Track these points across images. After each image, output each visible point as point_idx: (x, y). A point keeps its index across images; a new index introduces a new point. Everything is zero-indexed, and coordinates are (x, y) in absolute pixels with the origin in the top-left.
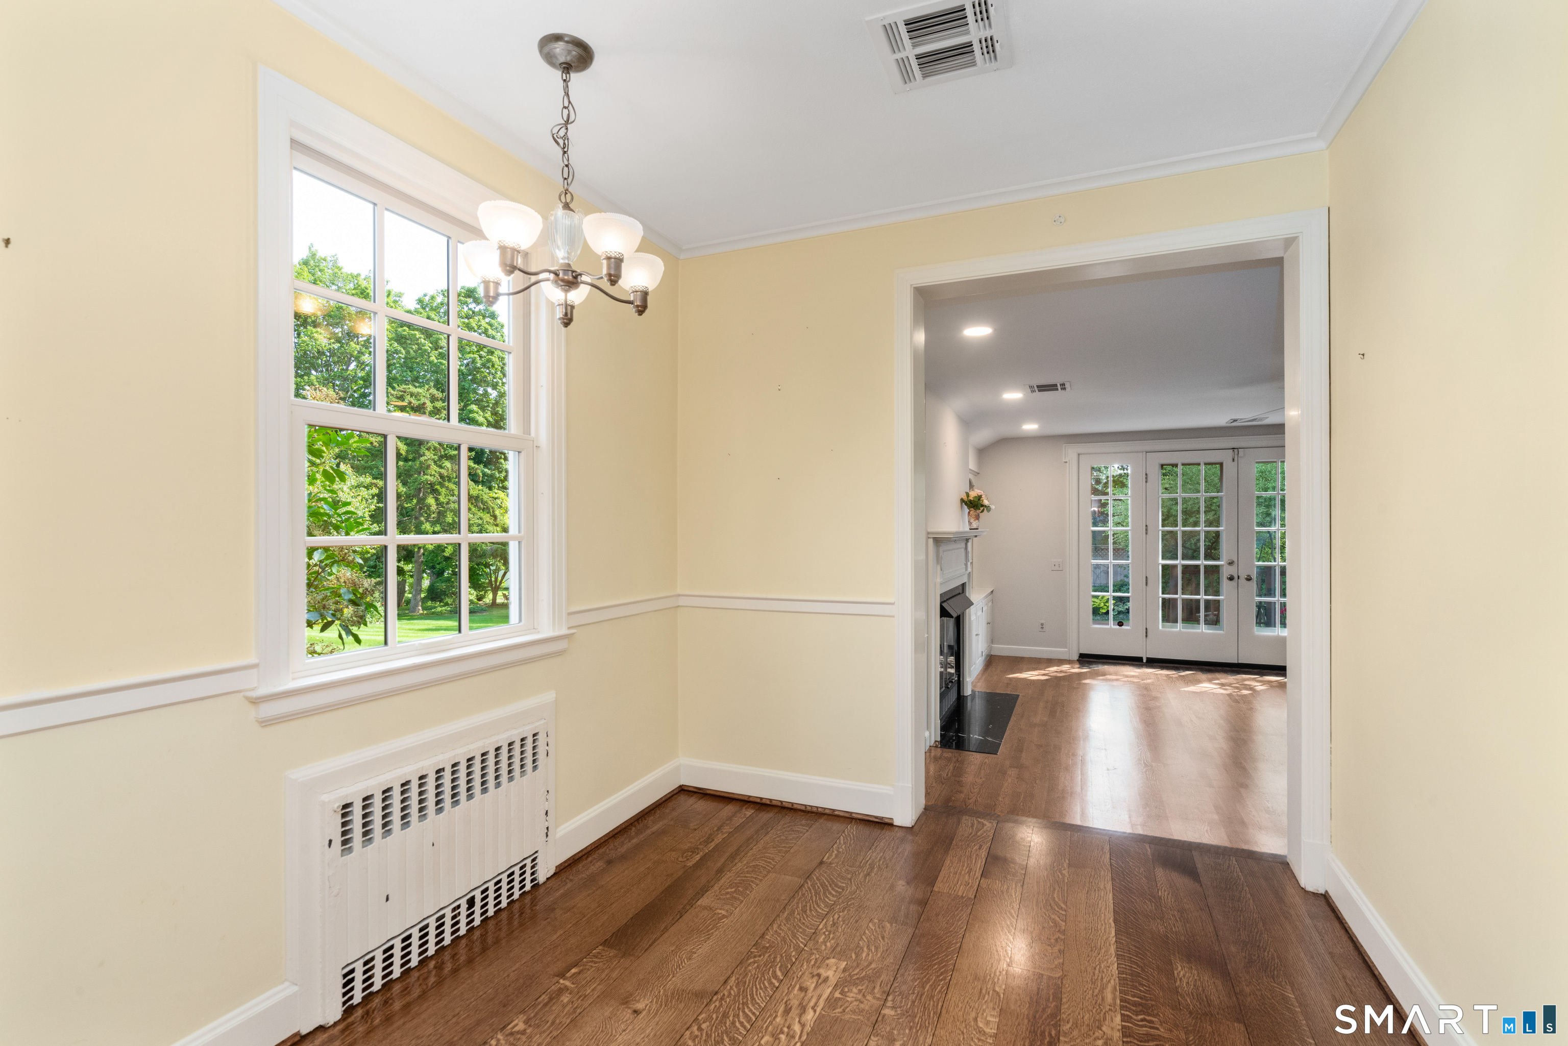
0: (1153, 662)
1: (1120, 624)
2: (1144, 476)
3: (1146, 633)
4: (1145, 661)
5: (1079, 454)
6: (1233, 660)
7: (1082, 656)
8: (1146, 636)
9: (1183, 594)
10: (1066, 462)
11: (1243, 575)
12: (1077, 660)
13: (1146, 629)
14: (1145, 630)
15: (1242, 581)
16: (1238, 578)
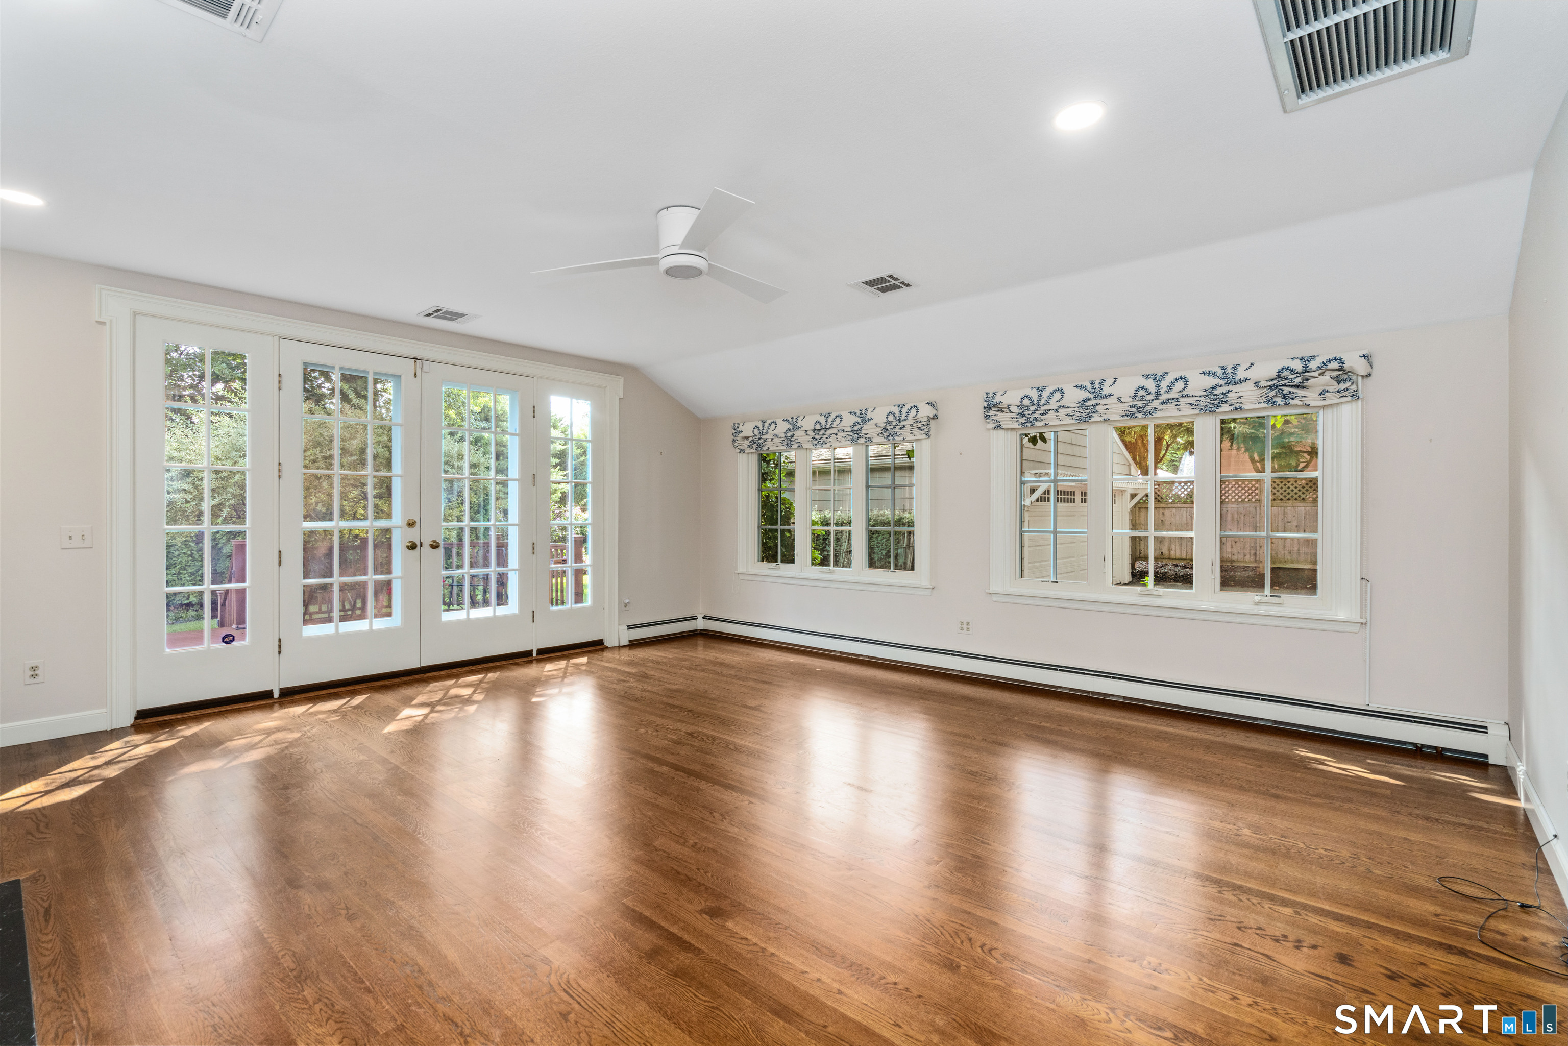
0: (291, 695)
1: (228, 639)
2: (276, 379)
3: (280, 646)
4: (276, 695)
5: (135, 314)
6: (415, 665)
7: (142, 715)
8: (280, 652)
9: (341, 575)
10: (104, 323)
11: (427, 542)
12: (132, 726)
13: (280, 640)
14: (277, 643)
15: (426, 548)
16: (421, 546)
